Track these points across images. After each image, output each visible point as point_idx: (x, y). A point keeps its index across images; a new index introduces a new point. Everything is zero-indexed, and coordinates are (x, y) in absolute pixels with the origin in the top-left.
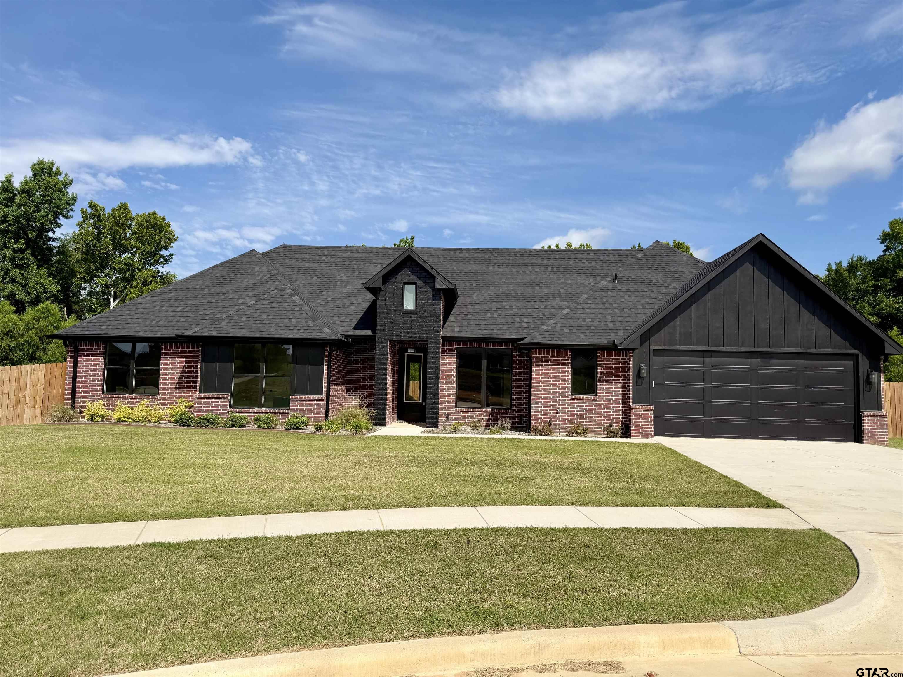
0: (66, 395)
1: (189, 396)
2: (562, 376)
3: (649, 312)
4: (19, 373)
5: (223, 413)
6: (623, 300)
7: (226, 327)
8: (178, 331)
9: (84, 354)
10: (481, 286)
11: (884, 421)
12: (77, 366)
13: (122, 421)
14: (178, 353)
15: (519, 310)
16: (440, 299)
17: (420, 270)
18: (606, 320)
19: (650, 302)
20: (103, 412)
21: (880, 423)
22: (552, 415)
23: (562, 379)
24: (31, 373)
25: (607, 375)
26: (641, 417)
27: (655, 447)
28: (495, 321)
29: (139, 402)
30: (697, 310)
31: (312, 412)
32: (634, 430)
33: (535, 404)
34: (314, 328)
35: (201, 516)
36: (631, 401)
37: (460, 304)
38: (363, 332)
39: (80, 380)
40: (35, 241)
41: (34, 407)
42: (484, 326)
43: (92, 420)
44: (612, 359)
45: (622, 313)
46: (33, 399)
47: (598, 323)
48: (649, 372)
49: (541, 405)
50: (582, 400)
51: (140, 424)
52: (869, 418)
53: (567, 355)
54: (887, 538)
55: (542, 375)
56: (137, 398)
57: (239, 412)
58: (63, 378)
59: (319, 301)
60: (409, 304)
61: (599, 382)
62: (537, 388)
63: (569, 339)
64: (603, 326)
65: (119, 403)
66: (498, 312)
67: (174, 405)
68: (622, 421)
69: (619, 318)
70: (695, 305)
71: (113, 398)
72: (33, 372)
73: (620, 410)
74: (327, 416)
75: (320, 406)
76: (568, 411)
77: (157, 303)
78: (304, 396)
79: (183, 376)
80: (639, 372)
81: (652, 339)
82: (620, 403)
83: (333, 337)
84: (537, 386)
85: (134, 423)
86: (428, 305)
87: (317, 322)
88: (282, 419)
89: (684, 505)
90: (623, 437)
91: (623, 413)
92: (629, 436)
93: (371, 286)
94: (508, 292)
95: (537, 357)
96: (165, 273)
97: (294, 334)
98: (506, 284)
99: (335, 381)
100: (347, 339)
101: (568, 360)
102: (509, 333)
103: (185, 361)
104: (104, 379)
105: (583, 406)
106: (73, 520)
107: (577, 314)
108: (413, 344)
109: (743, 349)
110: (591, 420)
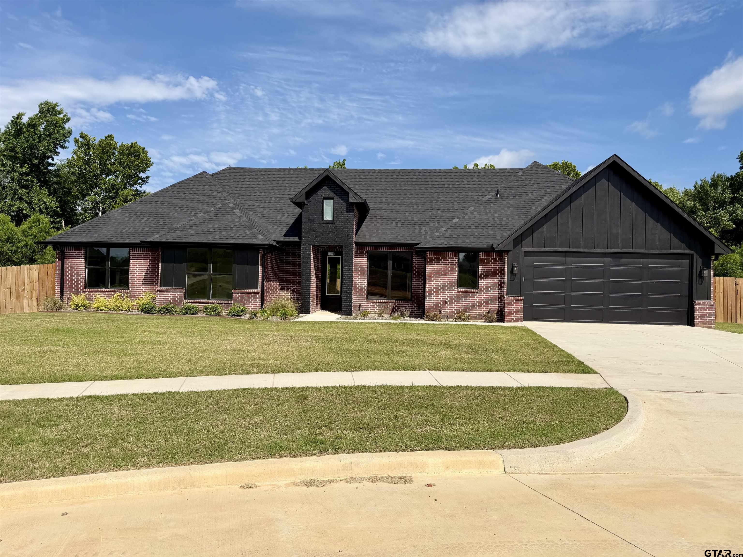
0: (57, 289)
1: (153, 290)
2: (450, 273)
3: (523, 221)
4: (19, 272)
5: (179, 303)
6: (503, 211)
7: (180, 234)
8: (143, 238)
9: (69, 256)
10: (389, 200)
11: (712, 308)
12: (64, 266)
13: (100, 310)
14: (144, 256)
15: (419, 220)
16: (353, 211)
17: (337, 187)
18: (487, 227)
19: (525, 213)
20: (86, 302)
21: (709, 310)
22: (442, 305)
23: (450, 275)
24: (28, 272)
25: (487, 272)
26: (513, 305)
27: (519, 329)
28: (399, 229)
29: (113, 295)
30: (560, 218)
31: (250, 302)
32: (507, 316)
33: (428, 296)
34: (250, 235)
35: (137, 378)
36: (505, 293)
37: (371, 216)
38: (291, 239)
39: (67, 277)
40: (37, 166)
41: (32, 298)
42: (390, 233)
43: (77, 309)
44: (491, 259)
45: (501, 221)
46: (30, 292)
47: (480, 230)
48: (520, 270)
49: (434, 296)
50: (467, 292)
51: (114, 312)
52: (700, 306)
53: (455, 256)
54: (663, 395)
55: (434, 273)
56: (112, 292)
57: (192, 303)
58: (53, 277)
59: (256, 213)
60: (328, 216)
61: (480, 278)
62: (430, 283)
63: (456, 243)
64: (485, 232)
65: (98, 295)
66: (402, 221)
67: (141, 297)
68: (498, 309)
69: (498, 226)
70: (559, 214)
71: (93, 291)
72: (29, 271)
73: (496, 300)
74: (262, 306)
75: (256, 298)
76: (455, 301)
77: (126, 215)
78: (243, 290)
79: (148, 274)
80: (512, 269)
81: (524, 242)
82: (497, 294)
83: (266, 242)
84: (431, 281)
85: (109, 311)
86: (343, 216)
87: (252, 230)
88: (227, 308)
89: (516, 371)
90: (497, 322)
91: (499, 302)
92: (503, 321)
93: (296, 201)
94: (411, 205)
95: (430, 258)
96: (142, 192)
97: (234, 240)
98: (410, 198)
99: (269, 278)
100: (278, 244)
101: (456, 260)
102: (409, 239)
103: (149, 262)
104: (85, 276)
105: (467, 297)
106: (37, 380)
107: (464, 223)
108: (331, 248)
109: (598, 250)
110: (473, 308)
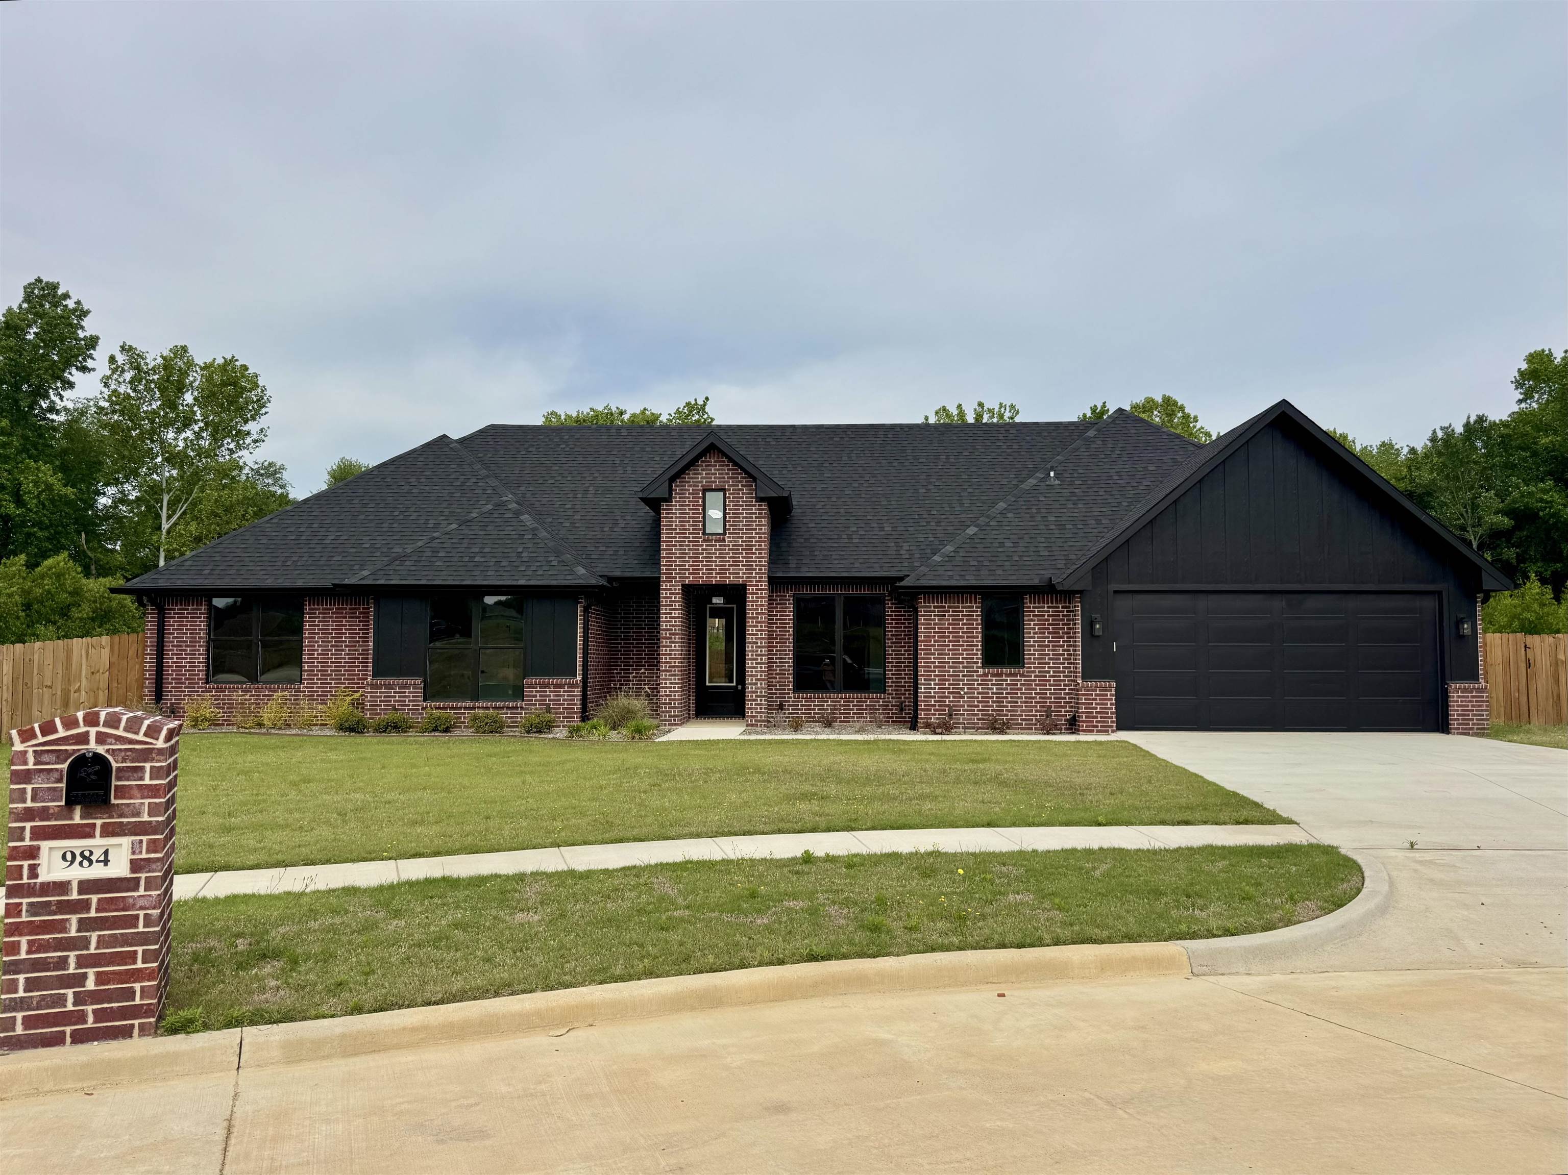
2: (967, 637)
4: (68, 652)
5: (414, 710)
6: (1065, 510)
7: (413, 569)
9: (174, 617)
10: (829, 489)
11: (1483, 697)
12: (163, 638)
14: (333, 613)
15: (894, 529)
16: (764, 515)
17: (730, 467)
18: (1036, 544)
21: (1477, 701)
22: (952, 702)
23: (968, 641)
24: (88, 651)
25: (1040, 633)
26: (1096, 700)
27: (1116, 746)
28: (855, 549)
29: (269, 696)
30: (1182, 525)
31: (560, 704)
32: (1084, 722)
33: (924, 684)
34: (559, 568)
36: (1079, 675)
38: (638, 572)
39: (170, 661)
42: (837, 557)
43: (195, 727)
44: (1048, 607)
45: (1063, 531)
46: (92, 694)
47: (1023, 549)
48: (1106, 628)
49: (935, 684)
50: (1001, 675)
52: (1459, 694)
53: (976, 603)
55: (934, 637)
56: (266, 690)
57: (440, 708)
58: (140, 660)
59: (560, 521)
61: (1028, 646)
62: (927, 658)
63: (977, 578)
64: (1032, 553)
65: (236, 697)
66: (860, 533)
67: (329, 700)
68: (1066, 707)
69: (1057, 540)
70: (1179, 520)
71: (226, 689)
72: (92, 651)
73: (1061, 690)
74: (584, 711)
75: (573, 696)
76: (978, 693)
78: (546, 681)
80: (1092, 627)
81: (1112, 573)
82: (1062, 678)
83: (593, 581)
84: (928, 654)
86: (745, 525)
87: (563, 558)
88: (512, 718)
90: (1066, 734)
91: (1066, 694)
92: (1077, 732)
93: (650, 496)
94: (875, 499)
95: (927, 607)
97: (528, 578)
98: (871, 485)
99: (594, 654)
100: (612, 584)
101: (977, 611)
102: (879, 569)
104: (208, 658)
105: (1002, 685)
107: (990, 536)
108: (720, 589)
109: (1258, 587)
110: (1015, 706)
